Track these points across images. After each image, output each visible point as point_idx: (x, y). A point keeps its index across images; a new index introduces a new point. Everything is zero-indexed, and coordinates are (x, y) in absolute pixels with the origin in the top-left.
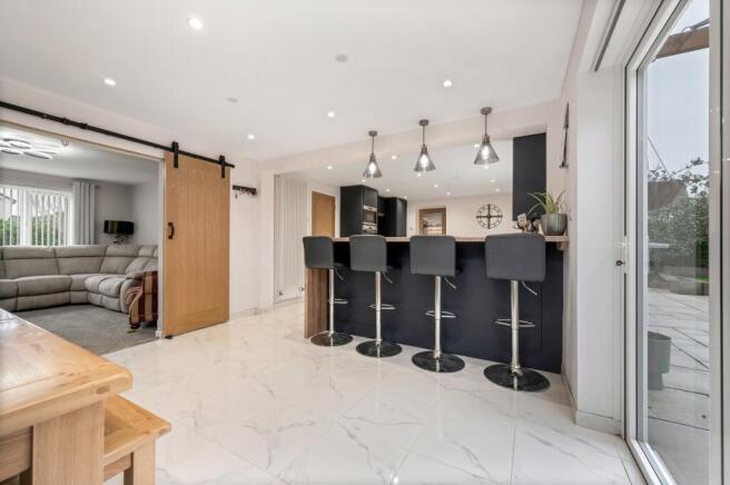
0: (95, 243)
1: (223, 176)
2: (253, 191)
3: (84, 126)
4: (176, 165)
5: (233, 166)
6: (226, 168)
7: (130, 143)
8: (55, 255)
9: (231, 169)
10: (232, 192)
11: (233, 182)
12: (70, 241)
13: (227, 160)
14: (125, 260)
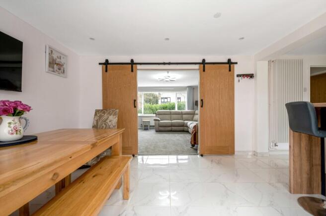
0: (193, 109)
1: (230, 70)
2: (251, 76)
3: (169, 64)
4: (204, 71)
5: (236, 63)
6: (232, 65)
7: (179, 65)
8: (182, 114)
9: (235, 65)
10: (236, 79)
11: (236, 73)
12: (186, 110)
13: (233, 61)
14: (192, 115)
